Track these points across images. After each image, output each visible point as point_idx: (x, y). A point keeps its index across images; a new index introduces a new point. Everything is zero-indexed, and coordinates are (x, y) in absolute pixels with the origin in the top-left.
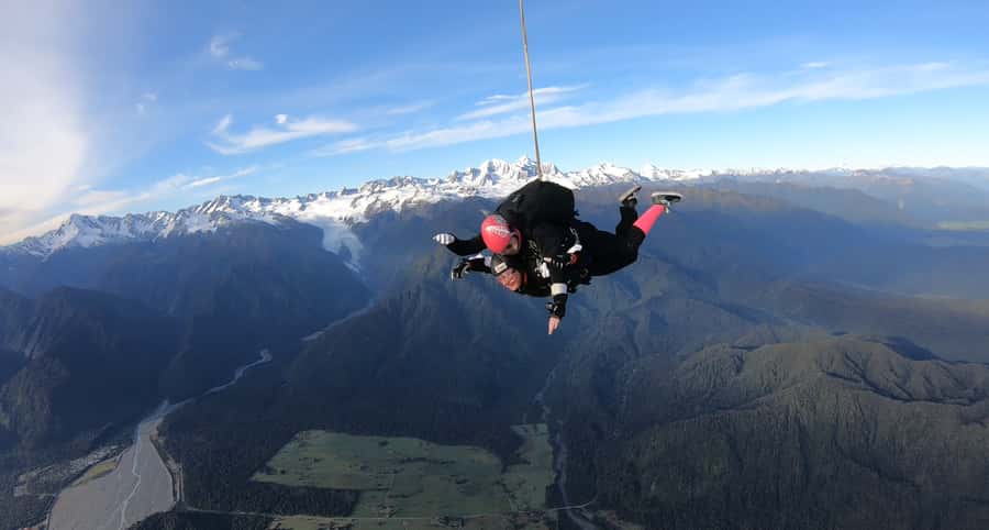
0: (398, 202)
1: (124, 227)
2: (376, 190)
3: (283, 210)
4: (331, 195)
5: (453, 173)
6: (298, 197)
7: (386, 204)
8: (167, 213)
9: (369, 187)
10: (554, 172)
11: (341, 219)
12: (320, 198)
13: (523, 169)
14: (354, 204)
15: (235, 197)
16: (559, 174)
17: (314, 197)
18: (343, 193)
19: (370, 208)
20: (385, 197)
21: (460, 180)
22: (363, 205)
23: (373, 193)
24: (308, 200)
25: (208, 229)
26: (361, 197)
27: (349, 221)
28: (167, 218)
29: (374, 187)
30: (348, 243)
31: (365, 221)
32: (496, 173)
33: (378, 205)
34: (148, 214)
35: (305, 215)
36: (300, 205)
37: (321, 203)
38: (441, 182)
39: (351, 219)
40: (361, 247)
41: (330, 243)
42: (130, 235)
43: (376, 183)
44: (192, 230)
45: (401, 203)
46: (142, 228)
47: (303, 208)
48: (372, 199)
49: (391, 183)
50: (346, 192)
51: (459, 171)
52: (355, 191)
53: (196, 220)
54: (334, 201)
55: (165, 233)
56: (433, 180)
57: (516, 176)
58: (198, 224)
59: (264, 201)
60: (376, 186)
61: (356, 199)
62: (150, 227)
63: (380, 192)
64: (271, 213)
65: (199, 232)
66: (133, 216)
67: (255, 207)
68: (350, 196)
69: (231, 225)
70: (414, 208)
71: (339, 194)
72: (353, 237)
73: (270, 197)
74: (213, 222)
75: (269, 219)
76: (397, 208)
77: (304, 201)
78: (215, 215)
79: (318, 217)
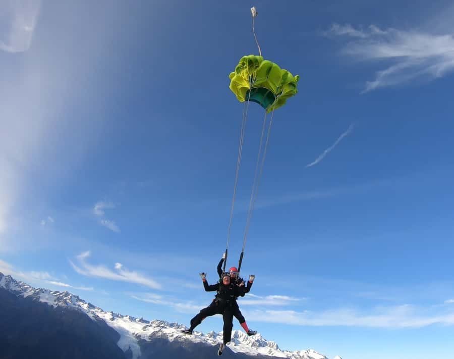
0: (172, 336)
1: (3, 280)
2: (162, 325)
3: (101, 315)
4: (132, 319)
5: (211, 332)
6: (112, 312)
7: (165, 335)
8: (30, 287)
9: (157, 323)
10: (275, 348)
11: (134, 334)
12: (125, 318)
13: (256, 341)
14: (144, 329)
15: (74, 296)
16: (278, 350)
17: (122, 317)
18: (140, 321)
19: (154, 333)
20: (165, 331)
21: (215, 337)
22: (151, 331)
23: (158, 326)
24: (117, 316)
25: (52, 304)
26: (151, 326)
27: (138, 337)
28: (30, 289)
29: (160, 323)
30: (132, 349)
31: (148, 340)
32: (238, 339)
33: (160, 334)
34: (20, 282)
35: (113, 324)
36: (112, 317)
37: (125, 321)
38: (202, 335)
39: (140, 336)
40: (140, 353)
41: (122, 344)
42: (5, 287)
43: (162, 322)
44: (42, 300)
45: (175, 336)
46: (13, 287)
47: (113, 319)
48: (157, 329)
49: (172, 325)
50: (142, 321)
51: (215, 332)
52: (148, 322)
53: (47, 297)
54: (133, 323)
55: (26, 295)
56: (198, 333)
57: (251, 344)
58: (48, 299)
59: (90, 306)
60: (162, 324)
61: (146, 326)
62: (18, 289)
63: (163, 327)
64: (93, 313)
65: (46, 303)
66: (12, 278)
67: (85, 307)
68: (143, 324)
69: (67, 307)
70: (182, 343)
71: (137, 320)
72: (138, 347)
73: (95, 305)
74: (57, 302)
75: (91, 315)
76: (171, 339)
77: (114, 316)
78: (59, 299)
79: (119, 327)
